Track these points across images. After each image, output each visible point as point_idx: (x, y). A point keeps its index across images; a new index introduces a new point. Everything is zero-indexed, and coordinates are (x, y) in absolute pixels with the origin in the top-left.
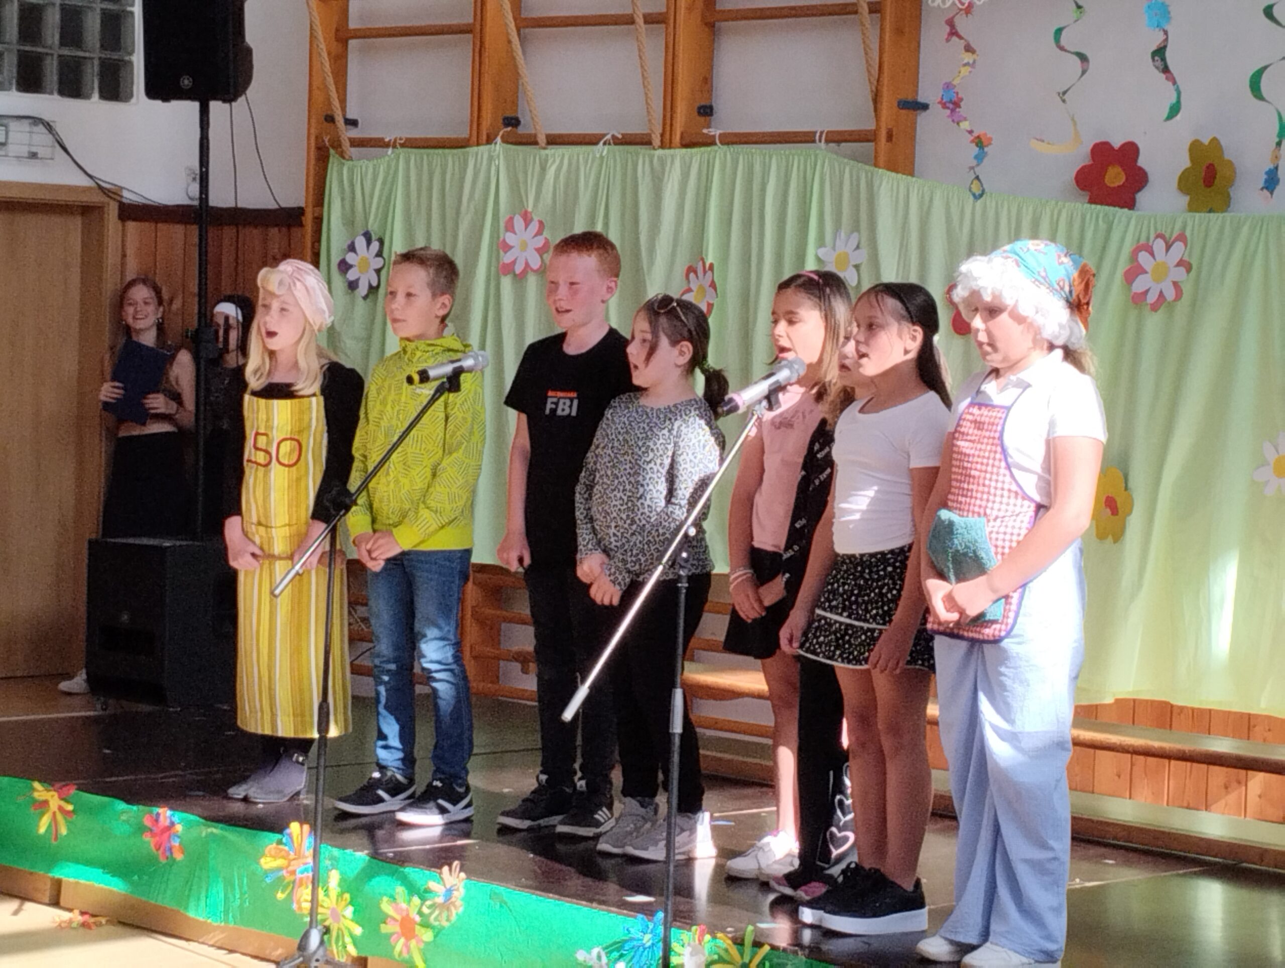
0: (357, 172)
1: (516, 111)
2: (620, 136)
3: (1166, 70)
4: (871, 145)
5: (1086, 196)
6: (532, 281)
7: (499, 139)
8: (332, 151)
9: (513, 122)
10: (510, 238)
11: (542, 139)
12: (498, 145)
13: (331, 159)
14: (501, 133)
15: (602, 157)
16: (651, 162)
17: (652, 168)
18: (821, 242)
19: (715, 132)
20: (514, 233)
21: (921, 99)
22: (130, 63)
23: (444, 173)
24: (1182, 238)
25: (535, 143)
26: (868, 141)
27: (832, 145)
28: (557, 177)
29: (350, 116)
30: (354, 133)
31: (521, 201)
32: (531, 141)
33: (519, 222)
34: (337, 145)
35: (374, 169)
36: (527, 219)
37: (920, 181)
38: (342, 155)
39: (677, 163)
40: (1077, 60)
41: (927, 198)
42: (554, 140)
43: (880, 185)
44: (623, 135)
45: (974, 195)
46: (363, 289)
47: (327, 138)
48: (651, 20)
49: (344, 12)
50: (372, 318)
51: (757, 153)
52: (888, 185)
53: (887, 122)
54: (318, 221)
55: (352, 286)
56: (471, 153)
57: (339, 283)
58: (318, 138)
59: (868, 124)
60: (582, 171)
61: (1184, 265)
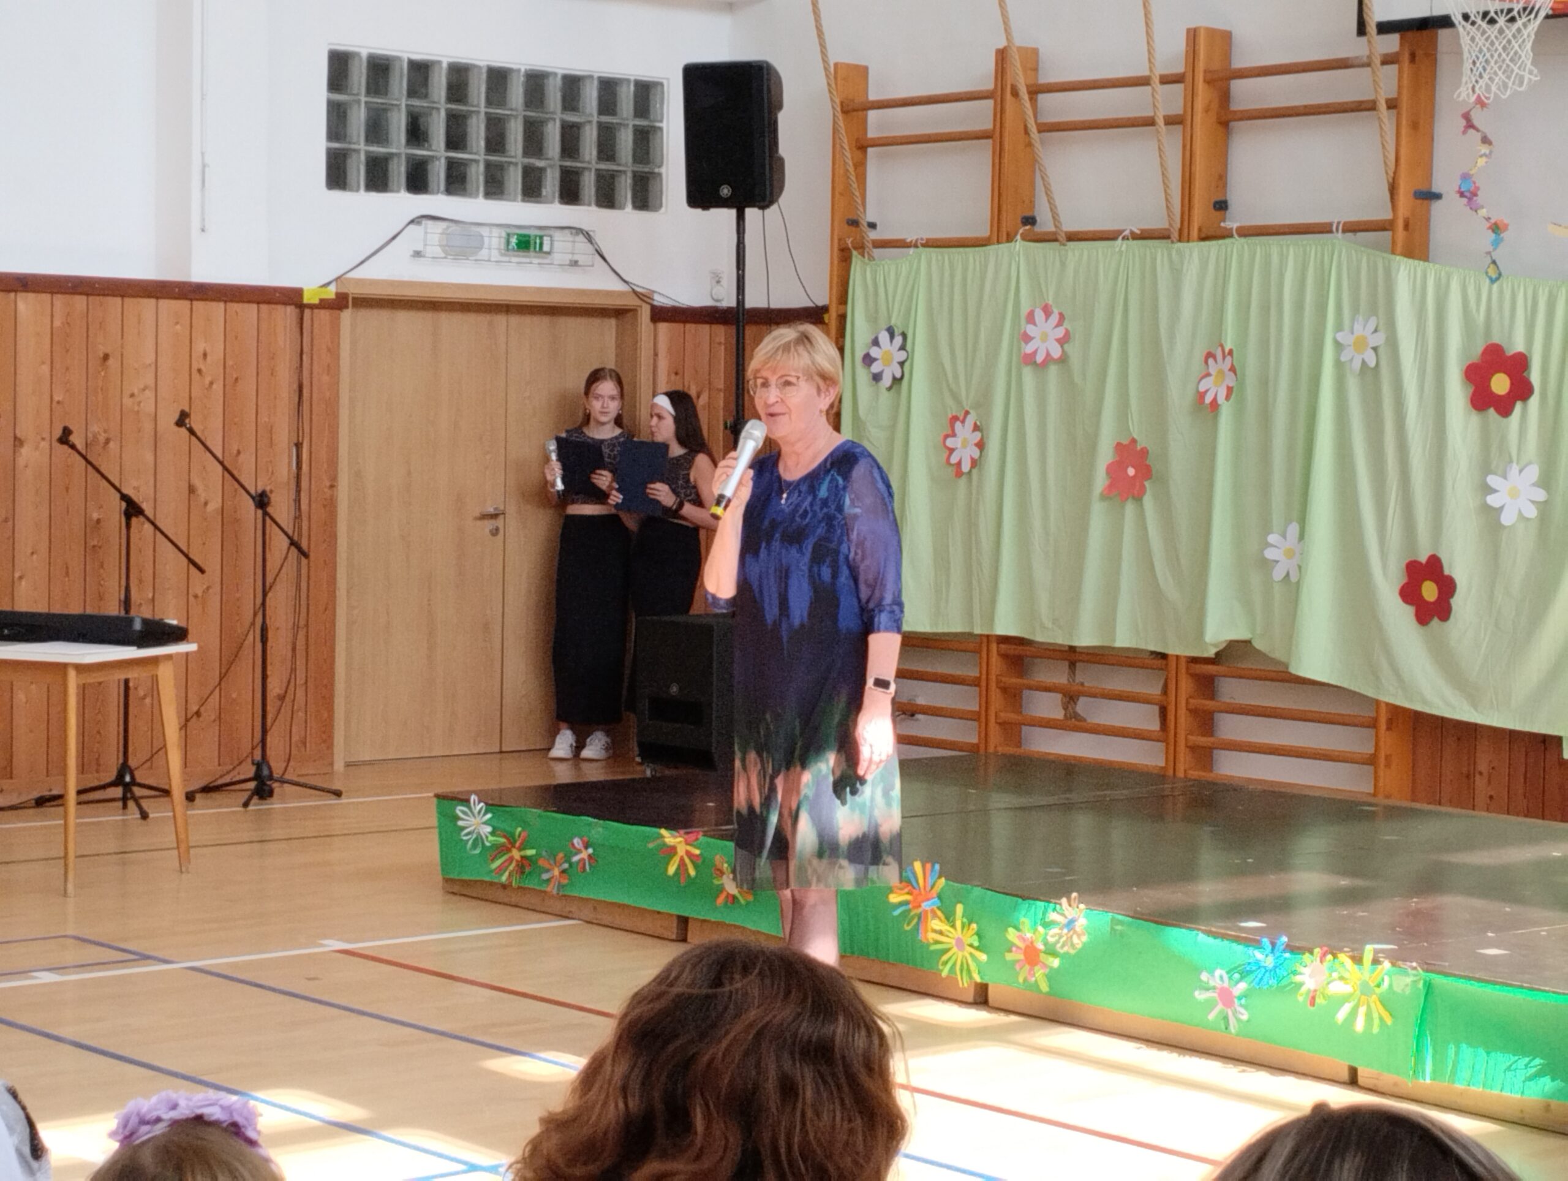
0: (880, 271)
1: (1033, 211)
2: (1138, 232)
4: (1388, 234)
6: (1053, 371)
7: (1018, 237)
8: (855, 253)
9: (1030, 221)
10: (1031, 330)
11: (1062, 237)
12: (1018, 243)
13: (854, 260)
14: (1021, 231)
15: (1121, 252)
16: (1170, 255)
17: (1171, 261)
18: (1339, 327)
19: (1232, 224)
20: (1035, 324)
21: (1435, 189)
22: (666, 177)
23: (965, 270)
25: (1056, 240)
26: (1384, 229)
27: (1351, 236)
28: (1076, 274)
29: (870, 217)
30: (874, 236)
31: (1042, 295)
32: (1047, 239)
33: (1039, 315)
34: (860, 248)
35: (897, 268)
36: (1047, 312)
37: (1437, 266)
38: (865, 257)
39: (1195, 255)
41: (1444, 281)
42: (1073, 237)
43: (1398, 270)
44: (1142, 231)
45: (1491, 279)
46: (887, 381)
47: (849, 242)
48: (1170, 121)
49: (864, 122)
50: (896, 407)
51: (1274, 243)
52: (1405, 270)
53: (1403, 211)
54: (842, 318)
55: (877, 377)
56: (991, 249)
57: (863, 376)
58: (840, 240)
59: (1384, 214)
60: (1101, 266)
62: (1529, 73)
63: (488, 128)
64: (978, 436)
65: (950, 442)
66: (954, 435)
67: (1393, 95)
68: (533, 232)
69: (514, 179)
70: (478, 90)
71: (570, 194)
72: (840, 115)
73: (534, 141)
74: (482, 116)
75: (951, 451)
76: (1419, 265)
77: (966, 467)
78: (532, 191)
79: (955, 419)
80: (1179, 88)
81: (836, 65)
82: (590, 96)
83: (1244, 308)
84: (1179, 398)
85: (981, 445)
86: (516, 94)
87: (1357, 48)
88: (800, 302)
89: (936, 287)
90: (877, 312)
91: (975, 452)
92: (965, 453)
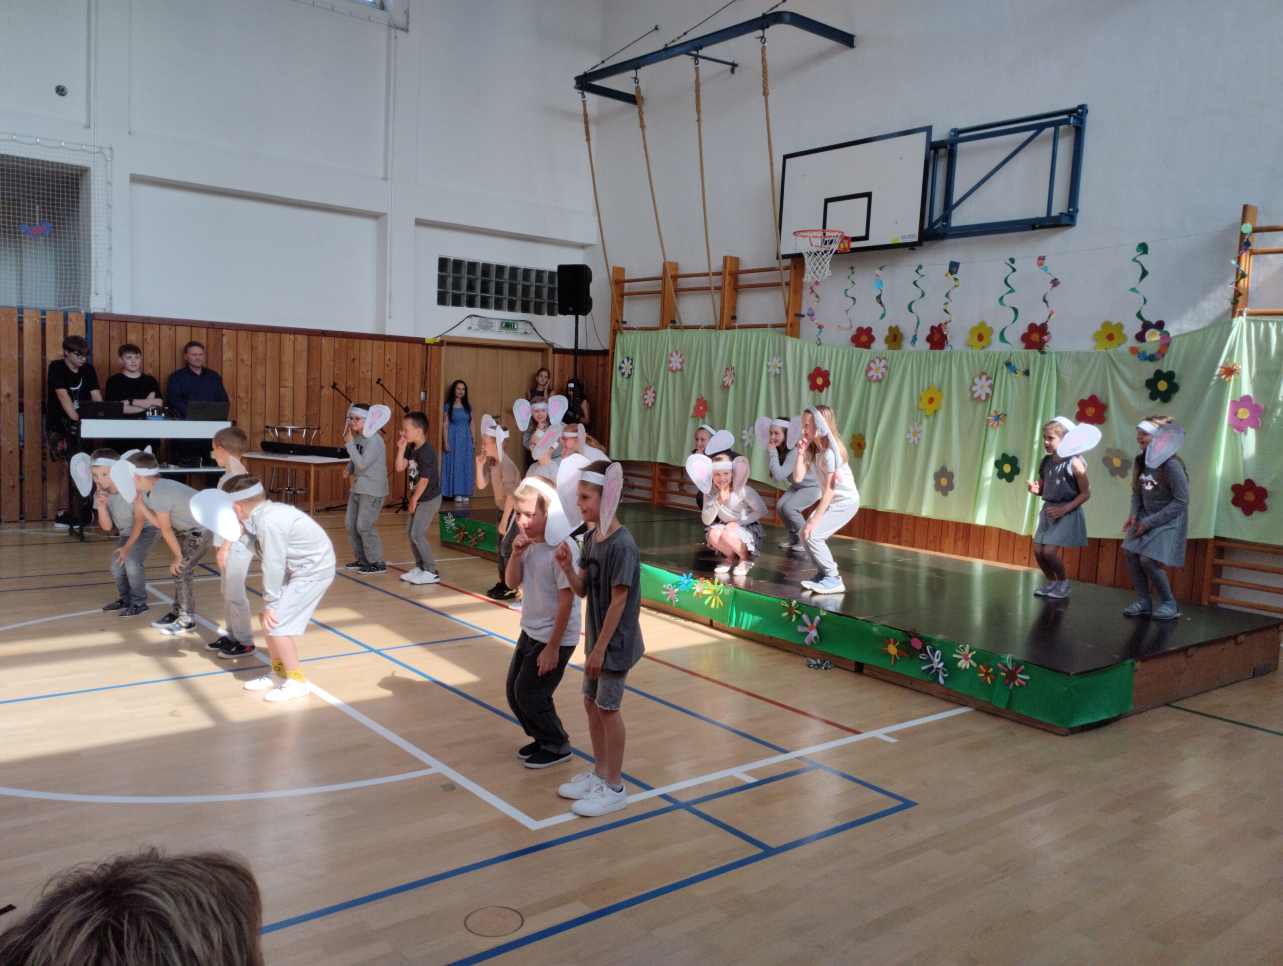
0: (626, 339)
1: (676, 317)
2: (706, 326)
3: (881, 303)
5: (854, 344)
7: (669, 327)
8: (618, 332)
9: (673, 321)
10: (671, 359)
12: (669, 329)
13: (617, 334)
14: (670, 325)
15: (700, 333)
16: (716, 335)
18: (768, 360)
19: (737, 324)
20: (673, 357)
21: (802, 313)
23: (652, 338)
24: (885, 358)
25: (681, 329)
26: (784, 327)
27: (773, 329)
28: (686, 340)
29: (624, 319)
30: (625, 326)
31: (675, 347)
32: (678, 328)
33: (674, 354)
34: (620, 330)
35: (631, 337)
36: (677, 353)
37: (801, 340)
38: (621, 333)
39: (724, 335)
40: (852, 300)
41: (803, 345)
42: (686, 327)
43: (788, 341)
44: (708, 326)
46: (626, 375)
47: (616, 327)
48: (717, 288)
49: (623, 288)
50: (629, 385)
51: (749, 331)
52: (790, 342)
53: (790, 321)
54: (614, 355)
55: (623, 374)
56: (660, 331)
57: (619, 373)
58: (613, 327)
59: (784, 321)
60: (694, 338)
61: (885, 367)
62: (828, 273)
63: (496, 286)
64: (653, 395)
65: (645, 396)
66: (646, 394)
67: (788, 280)
68: (511, 322)
69: (505, 303)
70: (493, 274)
71: (526, 309)
72: (613, 285)
73: (513, 290)
75: (645, 399)
76: (795, 340)
77: (650, 405)
78: (512, 308)
79: (647, 389)
80: (720, 277)
81: (613, 267)
83: (739, 353)
84: (717, 383)
85: (655, 398)
86: (507, 275)
87: (776, 264)
88: (600, 348)
89: (642, 344)
90: (624, 352)
91: (653, 400)
92: (650, 401)
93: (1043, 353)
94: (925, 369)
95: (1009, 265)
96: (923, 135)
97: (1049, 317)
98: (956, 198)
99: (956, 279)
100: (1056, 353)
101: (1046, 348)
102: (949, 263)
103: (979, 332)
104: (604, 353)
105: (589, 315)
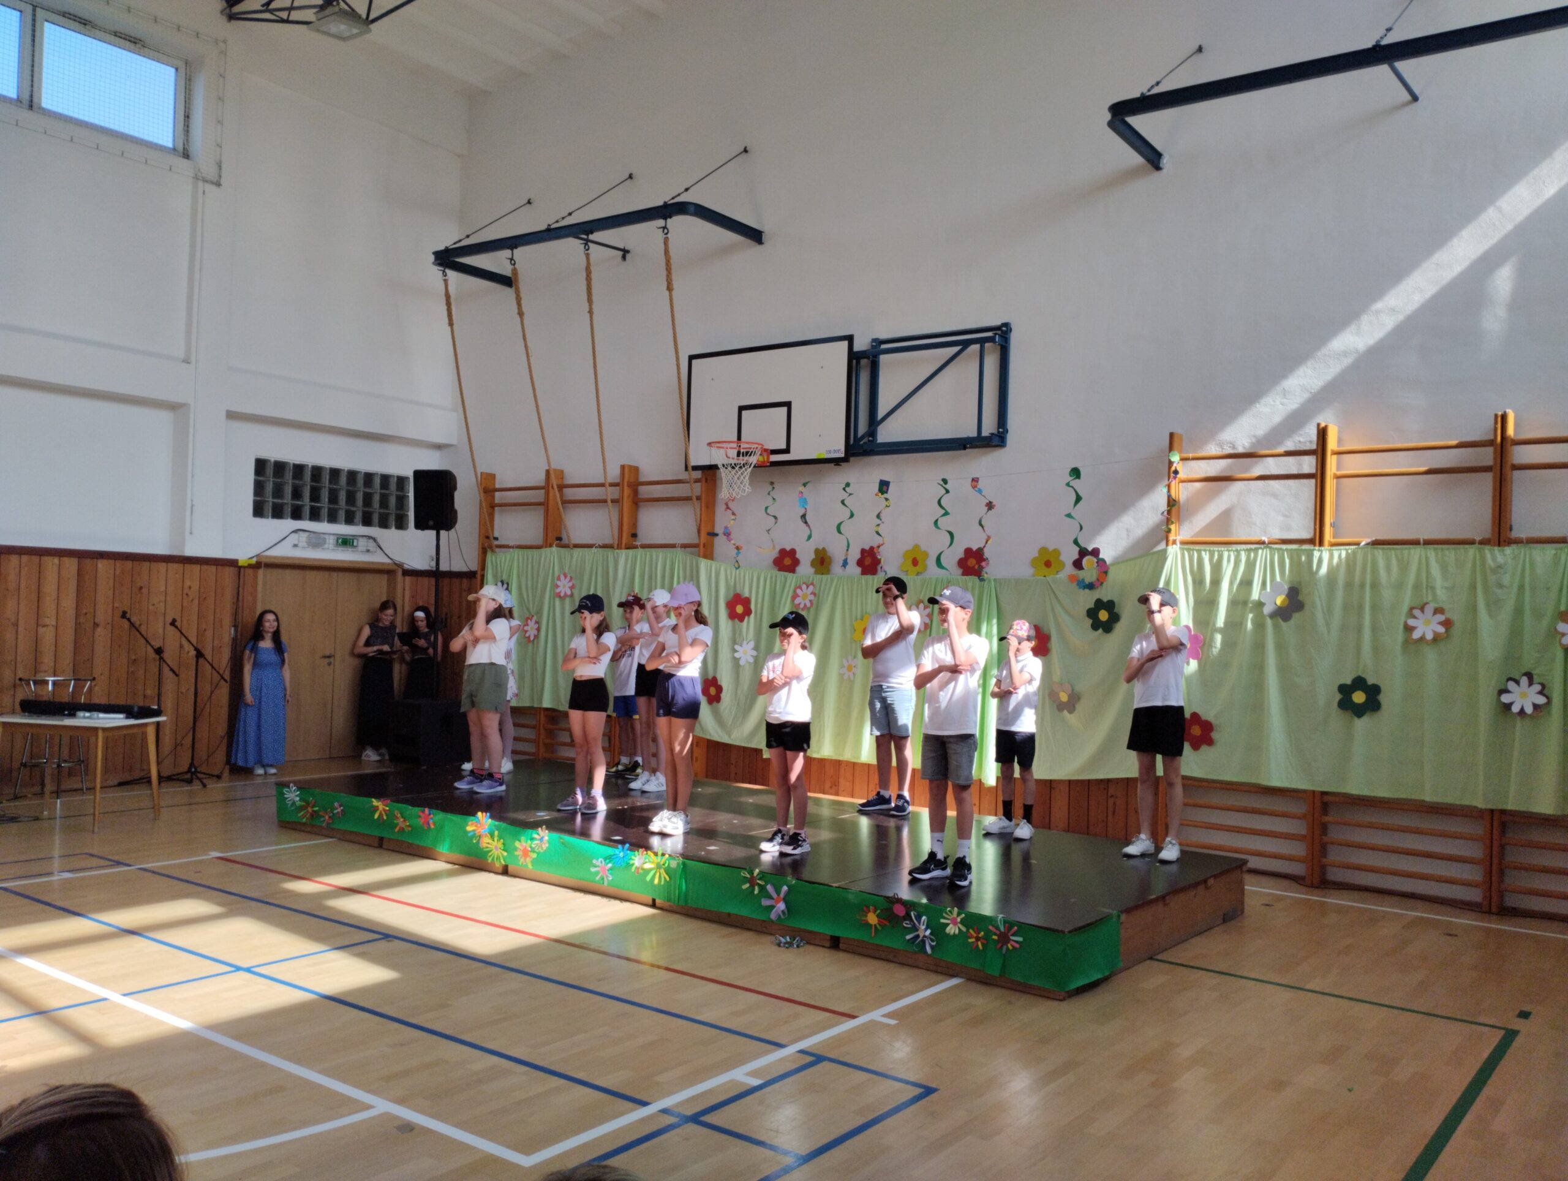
0: (498, 557)
1: (561, 534)
2: (601, 545)
3: (806, 522)
4: (697, 549)
5: (777, 568)
6: (567, 600)
7: (554, 545)
8: (488, 549)
9: (560, 539)
10: (559, 583)
11: (571, 546)
12: (554, 548)
13: (488, 552)
14: (555, 543)
15: (594, 552)
16: (614, 554)
17: (614, 557)
19: (638, 543)
20: (560, 581)
21: (716, 532)
22: (407, 515)
23: (532, 560)
24: (812, 584)
25: (569, 547)
26: (696, 547)
27: (683, 549)
28: (577, 560)
29: (496, 535)
30: (496, 543)
31: (563, 569)
32: (566, 546)
33: (562, 577)
34: (491, 547)
35: (505, 557)
36: (566, 576)
37: (717, 562)
38: (493, 551)
39: (624, 555)
40: (773, 519)
41: (718, 568)
42: (576, 546)
43: (701, 564)
44: (603, 545)
45: (737, 568)
47: (486, 545)
48: (613, 501)
49: (493, 497)
51: (654, 551)
52: (704, 564)
53: (703, 540)
54: (483, 576)
56: (543, 550)
58: (483, 544)
59: (696, 541)
60: (587, 557)
61: (813, 593)
62: (747, 488)
63: (330, 493)
64: (536, 626)
65: (526, 628)
66: (527, 625)
67: (698, 494)
68: (348, 537)
69: (342, 514)
70: (326, 478)
71: (367, 522)
72: (482, 494)
73: (351, 499)
74: (327, 488)
75: (526, 631)
76: (709, 562)
77: (532, 638)
78: (349, 520)
79: (528, 619)
80: (618, 488)
81: (481, 473)
82: (377, 481)
83: (642, 576)
85: (538, 630)
86: (343, 480)
87: (684, 476)
88: (464, 569)
89: (521, 564)
90: (497, 573)
91: (536, 632)
92: (532, 633)
93: (982, 580)
94: (857, 597)
95: (941, 485)
96: (845, 343)
97: (986, 542)
98: (881, 412)
99: (887, 499)
100: (995, 580)
101: (986, 575)
102: (879, 481)
103: (913, 556)
104: (470, 575)
105: (453, 530)
